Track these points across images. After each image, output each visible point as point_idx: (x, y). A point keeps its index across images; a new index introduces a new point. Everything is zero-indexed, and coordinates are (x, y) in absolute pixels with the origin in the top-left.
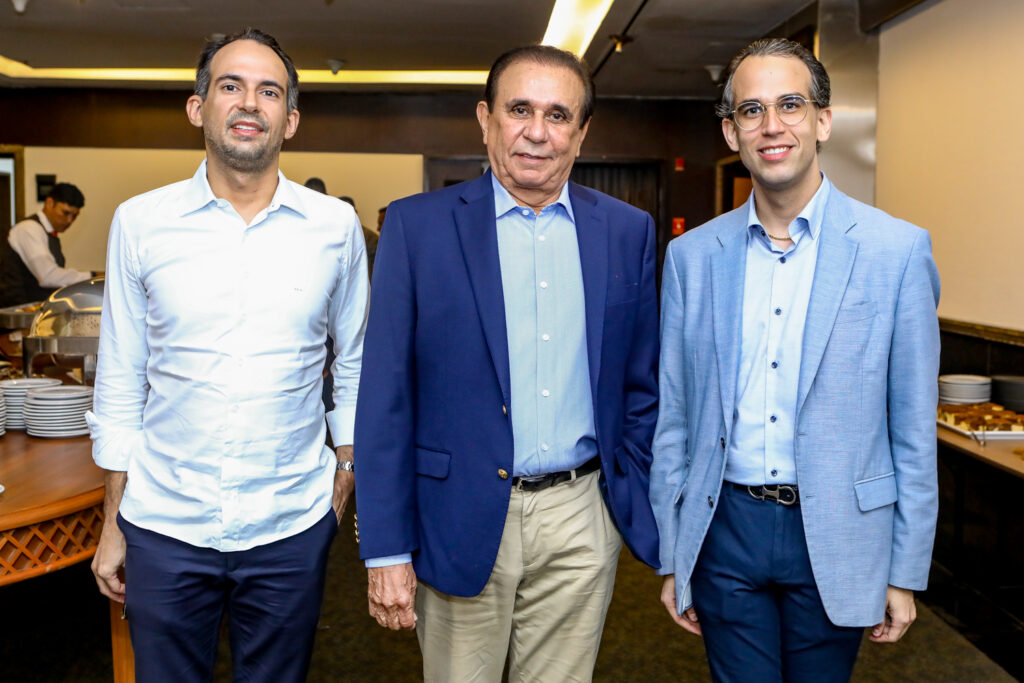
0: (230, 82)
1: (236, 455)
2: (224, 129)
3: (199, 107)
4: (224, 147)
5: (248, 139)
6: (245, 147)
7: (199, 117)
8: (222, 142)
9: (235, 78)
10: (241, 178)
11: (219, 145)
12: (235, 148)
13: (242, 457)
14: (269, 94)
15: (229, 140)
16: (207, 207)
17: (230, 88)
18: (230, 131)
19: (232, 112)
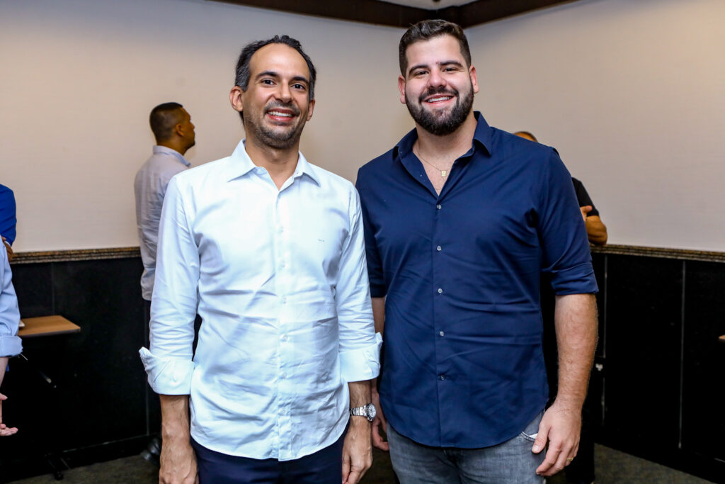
0: (268, 77)
1: (288, 377)
2: (262, 114)
3: (240, 96)
4: (262, 129)
5: (282, 124)
6: (279, 130)
7: (239, 103)
8: (260, 124)
9: (272, 74)
10: (275, 153)
11: (257, 126)
12: (271, 132)
13: (292, 378)
14: (298, 87)
15: (266, 123)
16: (246, 175)
17: (268, 82)
18: (267, 116)
19: (270, 101)
